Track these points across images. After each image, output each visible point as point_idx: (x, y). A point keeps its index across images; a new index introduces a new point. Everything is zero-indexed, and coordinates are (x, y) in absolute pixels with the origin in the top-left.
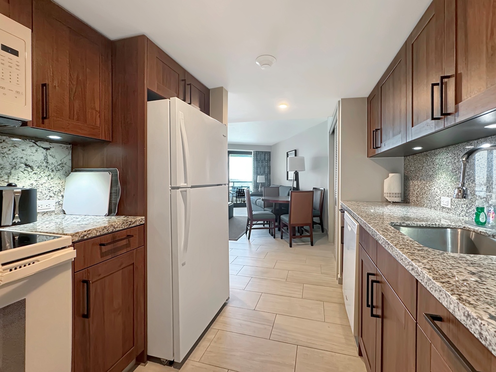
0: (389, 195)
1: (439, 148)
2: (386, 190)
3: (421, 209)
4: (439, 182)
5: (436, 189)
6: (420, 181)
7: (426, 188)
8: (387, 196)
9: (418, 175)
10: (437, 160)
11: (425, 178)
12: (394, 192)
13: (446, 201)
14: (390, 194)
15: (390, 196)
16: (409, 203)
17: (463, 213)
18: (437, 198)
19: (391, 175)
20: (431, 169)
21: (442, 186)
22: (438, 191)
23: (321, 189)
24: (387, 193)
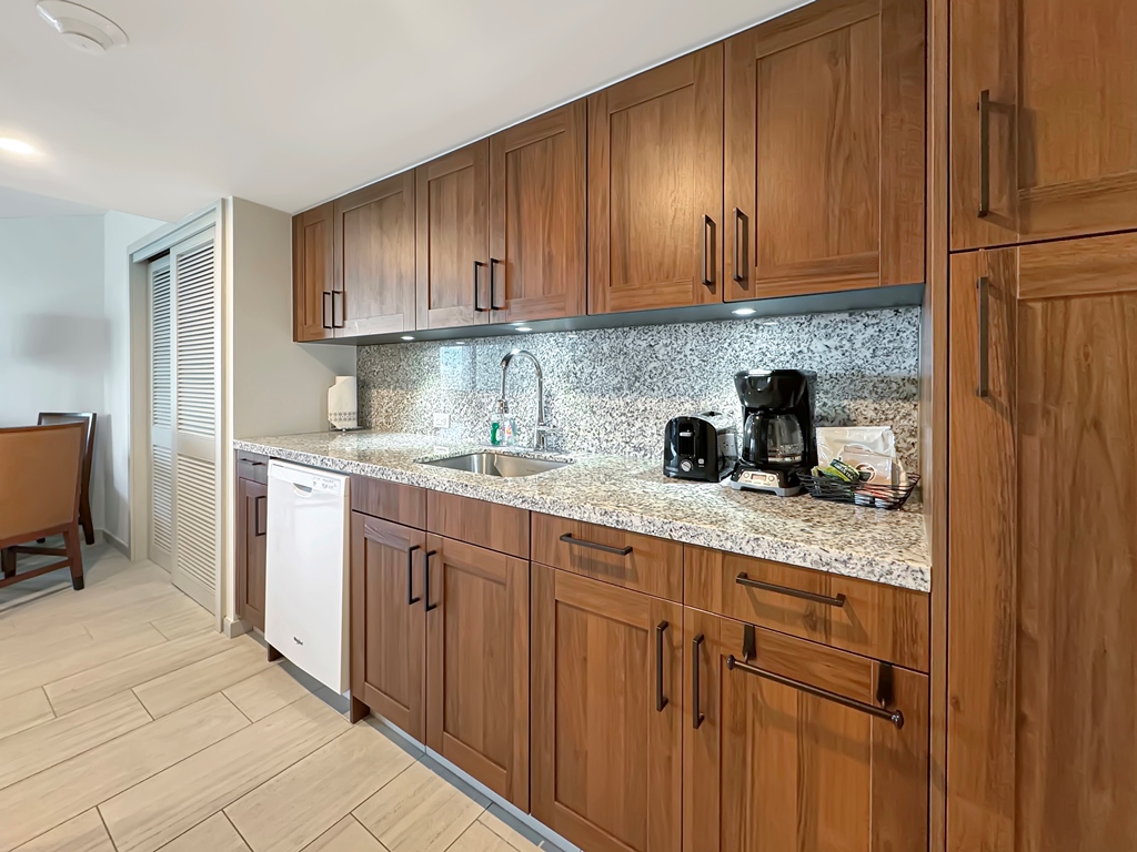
0: (338, 417)
1: (429, 341)
2: (332, 408)
3: (394, 435)
4: (428, 391)
5: (424, 402)
6: (395, 389)
7: (405, 401)
8: (336, 420)
9: (389, 379)
10: (426, 359)
11: (404, 385)
12: (347, 411)
13: (440, 419)
14: (340, 414)
15: (340, 419)
16: (370, 428)
17: (467, 433)
18: (426, 416)
19: (340, 379)
20: (414, 370)
21: (435, 396)
22: (428, 405)
23: (83, 415)
24: (335, 414)
